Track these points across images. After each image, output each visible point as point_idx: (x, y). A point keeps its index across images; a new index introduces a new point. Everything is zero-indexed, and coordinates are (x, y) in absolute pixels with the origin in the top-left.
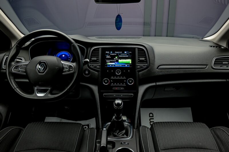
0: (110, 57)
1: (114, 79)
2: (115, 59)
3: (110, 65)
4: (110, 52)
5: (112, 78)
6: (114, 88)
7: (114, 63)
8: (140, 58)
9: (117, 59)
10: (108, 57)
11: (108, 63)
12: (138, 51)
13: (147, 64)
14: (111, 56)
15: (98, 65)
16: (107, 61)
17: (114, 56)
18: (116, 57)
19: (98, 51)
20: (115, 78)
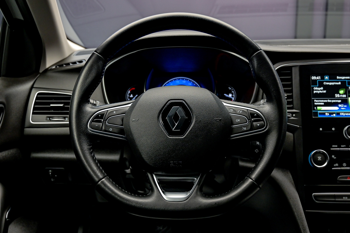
0: (325, 92)
1: (340, 151)
2: (337, 96)
3: (324, 114)
4: (323, 78)
5: (335, 148)
6: (340, 178)
7: (336, 108)
9: (345, 96)
10: (318, 90)
11: (319, 108)
14: (326, 87)
15: (292, 113)
16: (317, 102)
17: (336, 89)
18: (342, 92)
19: (291, 74)
20: (343, 149)
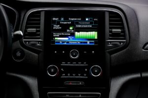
0: (60, 28)
1: (66, 66)
2: (68, 31)
3: (59, 42)
4: (60, 19)
5: (63, 64)
6: (66, 83)
7: (67, 39)
8: (114, 30)
9: (73, 31)
10: (57, 27)
11: (56, 38)
12: (110, 17)
13: (125, 41)
14: (61, 25)
15: (39, 41)
16: (55, 35)
17: (68, 26)
18: (71, 28)
19: (40, 16)
20: (69, 64)
